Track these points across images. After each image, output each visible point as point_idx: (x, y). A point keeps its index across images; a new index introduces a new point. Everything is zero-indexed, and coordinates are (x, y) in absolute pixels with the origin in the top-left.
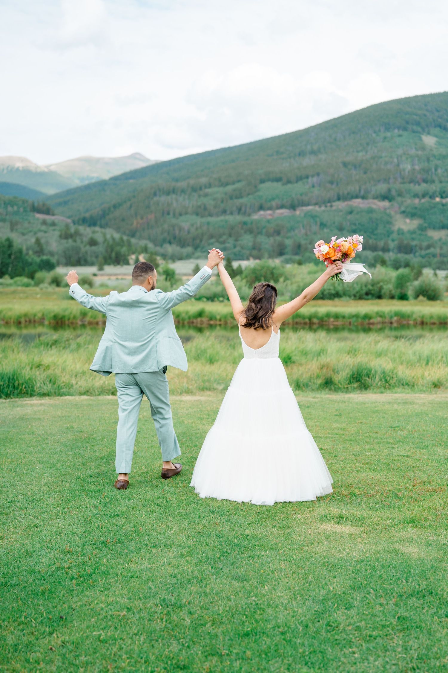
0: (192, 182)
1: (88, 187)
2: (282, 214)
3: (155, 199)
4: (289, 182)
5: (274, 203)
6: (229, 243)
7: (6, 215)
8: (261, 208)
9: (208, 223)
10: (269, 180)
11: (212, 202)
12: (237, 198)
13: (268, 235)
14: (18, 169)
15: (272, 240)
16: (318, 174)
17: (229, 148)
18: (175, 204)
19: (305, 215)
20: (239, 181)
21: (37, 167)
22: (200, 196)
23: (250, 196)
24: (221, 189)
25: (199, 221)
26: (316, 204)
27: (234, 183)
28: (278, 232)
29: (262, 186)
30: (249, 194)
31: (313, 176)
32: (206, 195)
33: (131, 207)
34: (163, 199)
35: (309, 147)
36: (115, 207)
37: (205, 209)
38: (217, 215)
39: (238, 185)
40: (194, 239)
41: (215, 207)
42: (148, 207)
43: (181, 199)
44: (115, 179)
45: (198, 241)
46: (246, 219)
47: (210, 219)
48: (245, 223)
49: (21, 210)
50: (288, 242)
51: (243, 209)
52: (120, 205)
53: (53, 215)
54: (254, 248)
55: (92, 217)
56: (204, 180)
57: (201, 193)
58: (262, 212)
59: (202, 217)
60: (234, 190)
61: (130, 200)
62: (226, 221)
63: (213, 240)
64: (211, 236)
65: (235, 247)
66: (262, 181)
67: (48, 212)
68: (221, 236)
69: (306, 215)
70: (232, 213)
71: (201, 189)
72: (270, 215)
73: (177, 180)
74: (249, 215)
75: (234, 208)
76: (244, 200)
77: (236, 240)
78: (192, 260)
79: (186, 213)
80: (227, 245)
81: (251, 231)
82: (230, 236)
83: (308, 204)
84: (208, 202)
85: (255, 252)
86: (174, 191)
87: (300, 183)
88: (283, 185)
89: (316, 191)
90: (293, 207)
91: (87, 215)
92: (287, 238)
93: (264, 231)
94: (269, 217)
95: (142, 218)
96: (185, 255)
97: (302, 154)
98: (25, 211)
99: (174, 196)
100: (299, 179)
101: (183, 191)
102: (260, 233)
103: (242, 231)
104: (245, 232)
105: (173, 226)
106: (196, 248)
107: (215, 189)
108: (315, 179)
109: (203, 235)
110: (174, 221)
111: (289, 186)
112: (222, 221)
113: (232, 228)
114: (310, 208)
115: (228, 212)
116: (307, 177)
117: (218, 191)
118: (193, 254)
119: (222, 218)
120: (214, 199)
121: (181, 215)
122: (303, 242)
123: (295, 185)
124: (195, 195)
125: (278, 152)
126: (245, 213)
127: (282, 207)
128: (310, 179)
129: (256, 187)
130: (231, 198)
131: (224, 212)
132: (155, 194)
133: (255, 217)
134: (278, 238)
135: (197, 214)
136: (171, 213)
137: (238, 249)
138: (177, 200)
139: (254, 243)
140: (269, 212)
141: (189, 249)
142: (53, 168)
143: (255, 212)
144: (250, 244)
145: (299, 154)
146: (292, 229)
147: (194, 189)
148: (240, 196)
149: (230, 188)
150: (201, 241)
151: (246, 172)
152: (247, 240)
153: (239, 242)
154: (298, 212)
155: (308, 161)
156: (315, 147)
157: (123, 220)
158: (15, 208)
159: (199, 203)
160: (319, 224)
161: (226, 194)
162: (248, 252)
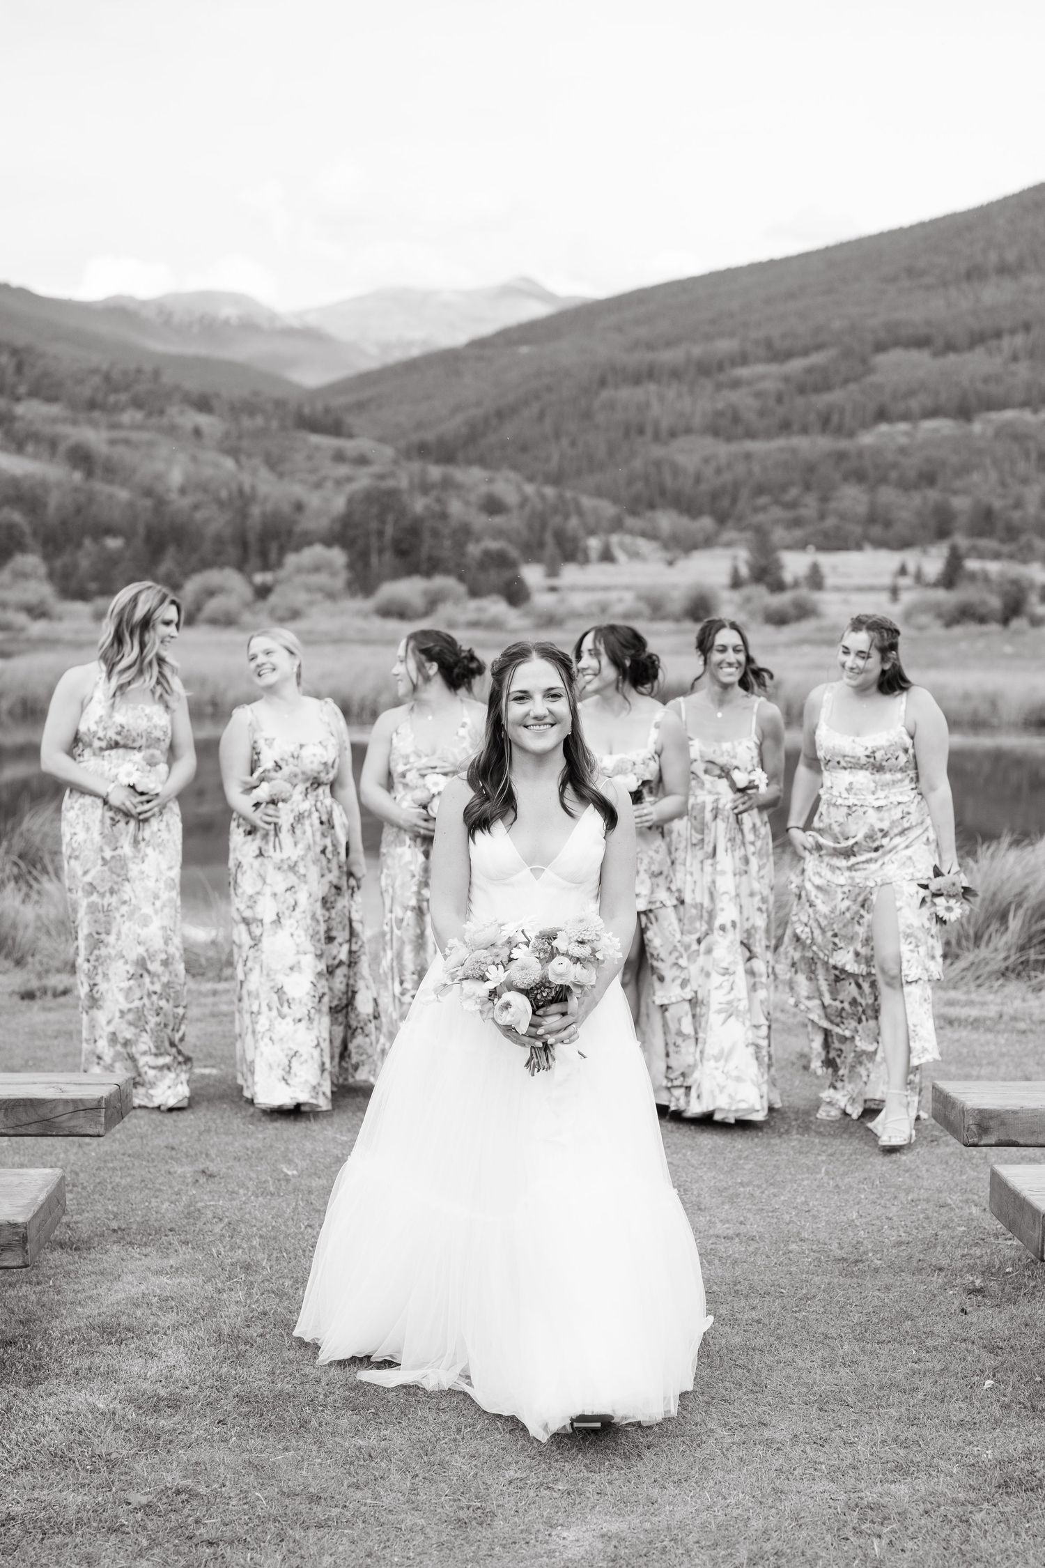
0: (697, 351)
1: (411, 367)
2: (936, 430)
3: (605, 394)
4: (950, 347)
5: (914, 404)
6: (806, 506)
7: (240, 437)
8: (882, 415)
9: (748, 456)
10: (898, 343)
11: (752, 402)
12: (817, 389)
13: (905, 486)
14: (226, 322)
15: (916, 499)
16: (1027, 327)
17: (772, 263)
18: (656, 409)
19: (998, 434)
20: (819, 347)
21: (273, 317)
22: (719, 387)
23: (852, 387)
24: (774, 368)
25: (723, 450)
26: (1024, 404)
27: (805, 352)
28: (928, 478)
29: (881, 359)
30: (846, 381)
31: (1013, 332)
32: (736, 384)
33: (541, 416)
34: (626, 394)
35: (993, 257)
36: (500, 415)
37: (736, 419)
38: (768, 435)
39: (817, 358)
40: (715, 496)
41: (762, 413)
42: (587, 415)
43: (671, 394)
44: (480, 344)
45: (725, 502)
46: (844, 444)
47: (751, 446)
48: (841, 456)
49: (274, 424)
50: (960, 503)
51: (835, 419)
52: (514, 410)
53: (351, 436)
54: (872, 519)
55: (441, 442)
56: (725, 346)
57: (722, 377)
58: (884, 428)
59: (729, 439)
60: (809, 370)
61: (537, 397)
62: (794, 451)
63: (763, 500)
64: (760, 490)
65: (822, 516)
66: (880, 347)
67: (337, 429)
68: (784, 488)
69: (1002, 432)
70: (805, 430)
71: (720, 367)
72: (907, 434)
73: (650, 346)
74: (851, 434)
75: (812, 417)
76: (836, 396)
77: (824, 499)
78: (718, 551)
79: (688, 431)
80: (803, 512)
81: (859, 476)
82: (807, 487)
83: (1002, 405)
84: (742, 399)
85: (876, 531)
86: (649, 374)
87: (980, 351)
88: (936, 355)
89: (1023, 370)
90: (964, 412)
91: (430, 436)
92: (955, 492)
93: (893, 475)
94: (903, 440)
95: (573, 444)
96: (700, 537)
97: (974, 274)
98: (283, 428)
99: (652, 387)
100: (978, 339)
101: (676, 374)
102: (883, 480)
103: (837, 476)
104: (846, 478)
105: (658, 464)
106: (722, 519)
107: (760, 369)
108: (1019, 340)
109: (736, 485)
110: (657, 451)
111: (952, 358)
112: (781, 450)
113: (811, 468)
114: (1009, 414)
115: (795, 427)
116: (998, 335)
117: (767, 375)
118: (717, 533)
119: (780, 442)
120: (758, 395)
121: (673, 434)
122: (997, 504)
123: (968, 356)
124: (708, 384)
125: (911, 272)
126: (840, 431)
127: (933, 413)
128: (1006, 342)
129: (864, 361)
130: (802, 390)
131: (785, 427)
132: (603, 383)
133: (867, 439)
134: (933, 495)
135: (715, 432)
136: (649, 430)
137: (831, 522)
138: (661, 399)
139: (873, 505)
140: (903, 426)
141: (707, 522)
142: (313, 320)
143: (866, 425)
144: (862, 509)
145: (969, 276)
146: (964, 470)
147: (706, 369)
148: (826, 387)
149: (796, 365)
150: (734, 501)
151: (837, 324)
152: (852, 498)
153: (833, 505)
154: (977, 427)
155: (994, 293)
156: (1011, 256)
157: (524, 449)
158: (259, 421)
159: (720, 405)
160: (1034, 456)
161: (787, 379)
162: (858, 530)
